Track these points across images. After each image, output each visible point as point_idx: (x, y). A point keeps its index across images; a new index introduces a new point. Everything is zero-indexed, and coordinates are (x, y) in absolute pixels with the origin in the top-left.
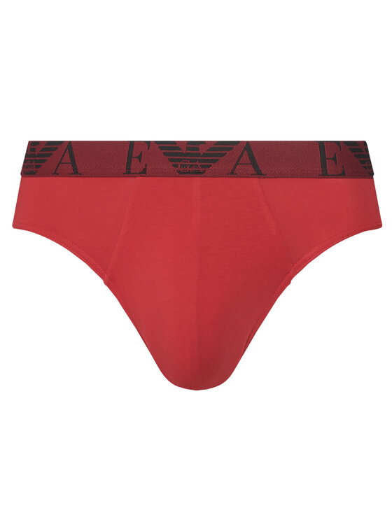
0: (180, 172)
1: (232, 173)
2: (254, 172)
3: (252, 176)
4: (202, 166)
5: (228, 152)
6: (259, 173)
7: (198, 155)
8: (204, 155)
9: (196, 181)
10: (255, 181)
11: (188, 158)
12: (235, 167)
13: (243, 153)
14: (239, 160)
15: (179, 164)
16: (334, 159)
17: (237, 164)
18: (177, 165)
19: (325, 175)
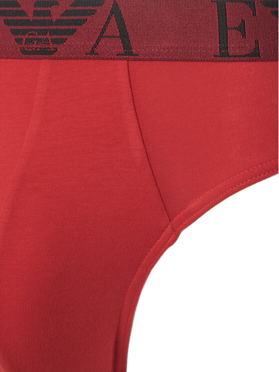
0: (24, 52)
1: (92, 52)
2: (122, 50)
3: (119, 56)
4: (55, 41)
5: (89, 18)
6: (128, 53)
7: (51, 23)
8: (59, 22)
9: (44, 66)
10: (121, 65)
11: (37, 28)
12: (97, 42)
13: (109, 18)
14: (103, 32)
15: (24, 38)
16: (241, 29)
17: (101, 37)
18: (22, 39)
19: (224, 55)
